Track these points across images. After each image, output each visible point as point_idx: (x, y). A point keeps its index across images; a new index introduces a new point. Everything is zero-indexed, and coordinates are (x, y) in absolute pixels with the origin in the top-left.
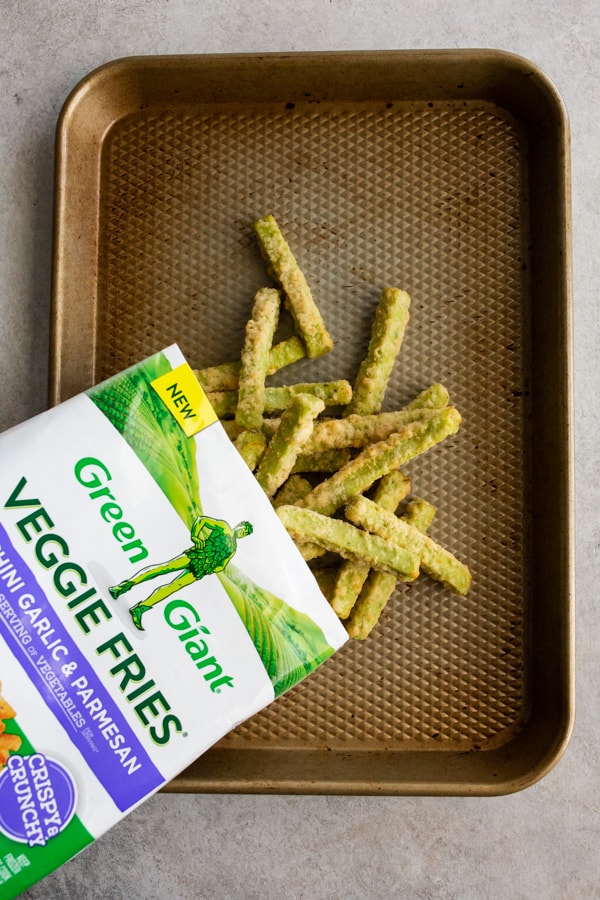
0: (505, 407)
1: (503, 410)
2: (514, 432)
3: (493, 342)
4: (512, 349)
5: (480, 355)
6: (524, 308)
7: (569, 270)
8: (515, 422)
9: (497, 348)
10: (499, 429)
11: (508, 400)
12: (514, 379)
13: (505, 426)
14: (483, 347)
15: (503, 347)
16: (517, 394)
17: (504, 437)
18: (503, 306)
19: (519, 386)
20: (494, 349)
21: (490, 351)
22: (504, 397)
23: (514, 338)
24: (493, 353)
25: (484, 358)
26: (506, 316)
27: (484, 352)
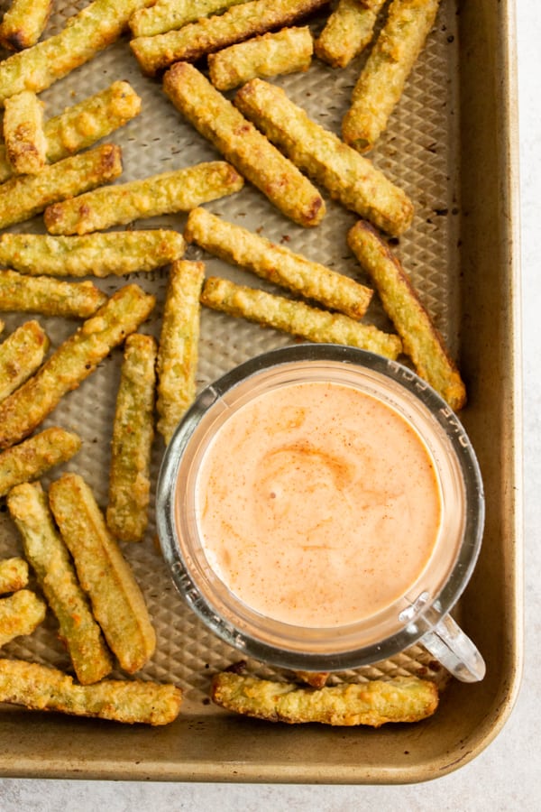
0: (424, 230)
1: (422, 235)
2: (437, 265)
3: (408, 141)
4: (434, 151)
5: (390, 160)
6: (450, 93)
7: (510, 23)
8: (438, 251)
9: (413, 149)
10: (416, 261)
11: (429, 221)
12: (437, 192)
13: (424, 258)
14: (393, 148)
15: (422, 148)
16: (440, 212)
17: (424, 273)
18: (420, 91)
19: (443, 202)
20: (409, 150)
21: (402, 153)
22: (423, 217)
23: (437, 136)
24: (408, 156)
25: (394, 163)
26: (425, 106)
27: (394, 155)
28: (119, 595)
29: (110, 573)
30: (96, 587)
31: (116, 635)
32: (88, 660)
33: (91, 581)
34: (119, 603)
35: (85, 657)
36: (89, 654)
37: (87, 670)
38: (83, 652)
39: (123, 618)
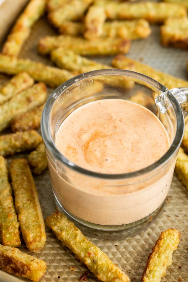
28: (34, 211)
29: (32, 201)
30: (23, 205)
31: (28, 227)
32: (11, 233)
33: (22, 202)
34: (33, 214)
35: (10, 231)
36: (12, 230)
37: (9, 237)
38: (10, 229)
39: (33, 221)
